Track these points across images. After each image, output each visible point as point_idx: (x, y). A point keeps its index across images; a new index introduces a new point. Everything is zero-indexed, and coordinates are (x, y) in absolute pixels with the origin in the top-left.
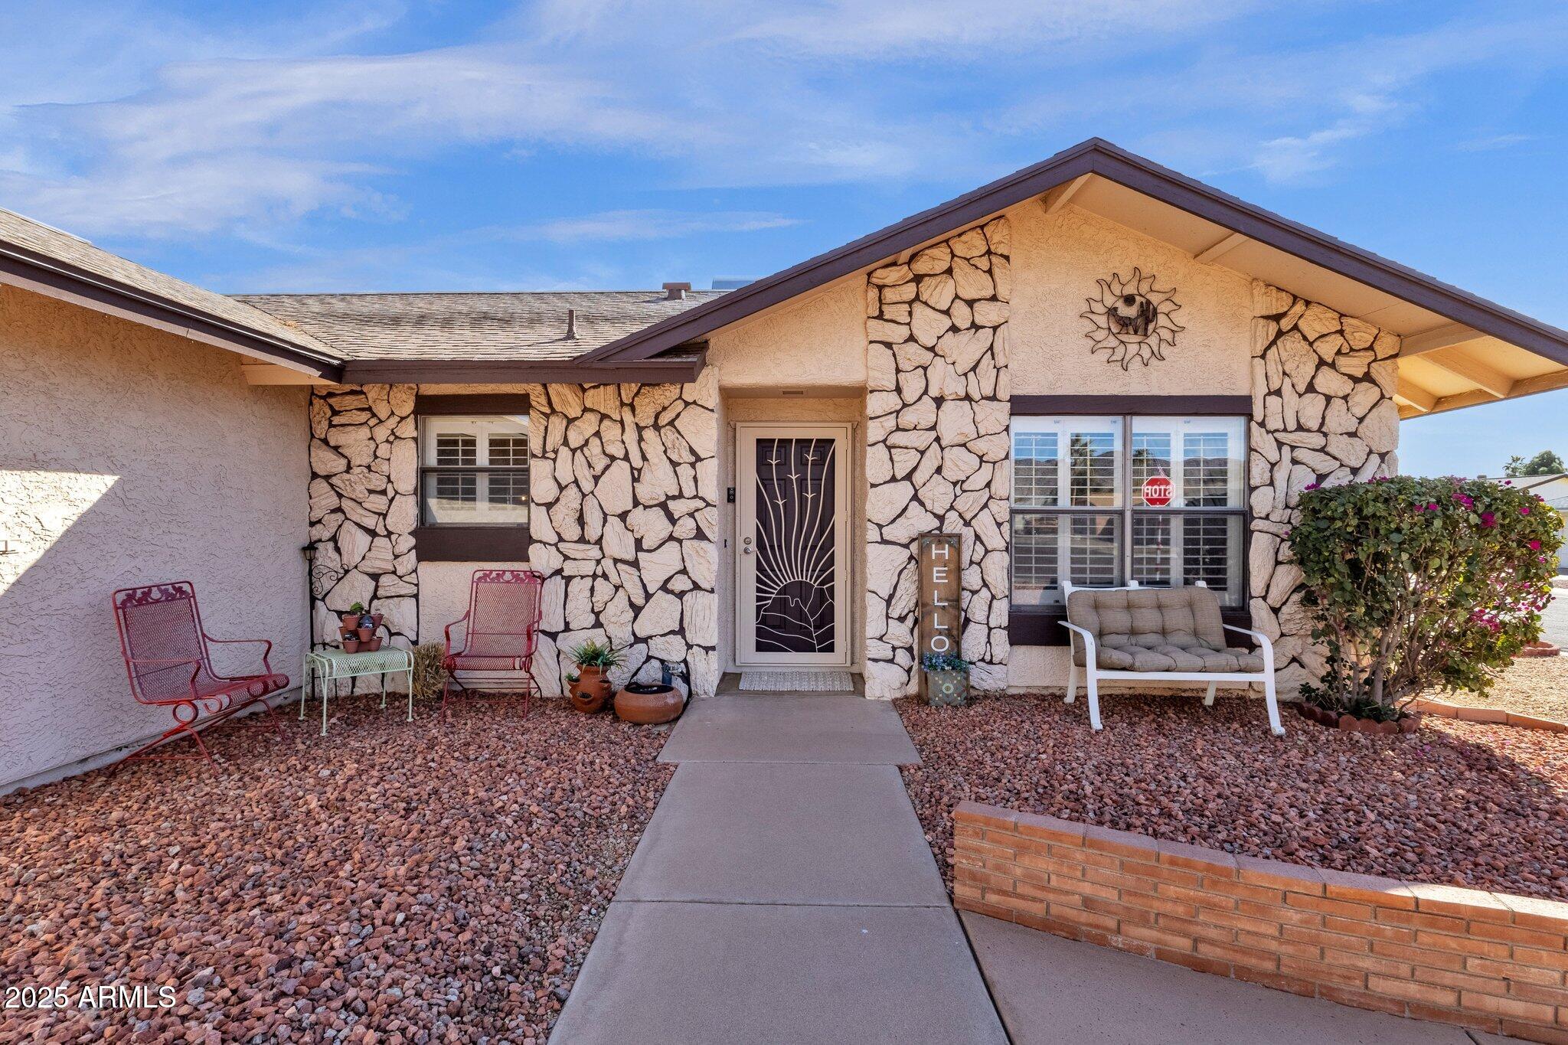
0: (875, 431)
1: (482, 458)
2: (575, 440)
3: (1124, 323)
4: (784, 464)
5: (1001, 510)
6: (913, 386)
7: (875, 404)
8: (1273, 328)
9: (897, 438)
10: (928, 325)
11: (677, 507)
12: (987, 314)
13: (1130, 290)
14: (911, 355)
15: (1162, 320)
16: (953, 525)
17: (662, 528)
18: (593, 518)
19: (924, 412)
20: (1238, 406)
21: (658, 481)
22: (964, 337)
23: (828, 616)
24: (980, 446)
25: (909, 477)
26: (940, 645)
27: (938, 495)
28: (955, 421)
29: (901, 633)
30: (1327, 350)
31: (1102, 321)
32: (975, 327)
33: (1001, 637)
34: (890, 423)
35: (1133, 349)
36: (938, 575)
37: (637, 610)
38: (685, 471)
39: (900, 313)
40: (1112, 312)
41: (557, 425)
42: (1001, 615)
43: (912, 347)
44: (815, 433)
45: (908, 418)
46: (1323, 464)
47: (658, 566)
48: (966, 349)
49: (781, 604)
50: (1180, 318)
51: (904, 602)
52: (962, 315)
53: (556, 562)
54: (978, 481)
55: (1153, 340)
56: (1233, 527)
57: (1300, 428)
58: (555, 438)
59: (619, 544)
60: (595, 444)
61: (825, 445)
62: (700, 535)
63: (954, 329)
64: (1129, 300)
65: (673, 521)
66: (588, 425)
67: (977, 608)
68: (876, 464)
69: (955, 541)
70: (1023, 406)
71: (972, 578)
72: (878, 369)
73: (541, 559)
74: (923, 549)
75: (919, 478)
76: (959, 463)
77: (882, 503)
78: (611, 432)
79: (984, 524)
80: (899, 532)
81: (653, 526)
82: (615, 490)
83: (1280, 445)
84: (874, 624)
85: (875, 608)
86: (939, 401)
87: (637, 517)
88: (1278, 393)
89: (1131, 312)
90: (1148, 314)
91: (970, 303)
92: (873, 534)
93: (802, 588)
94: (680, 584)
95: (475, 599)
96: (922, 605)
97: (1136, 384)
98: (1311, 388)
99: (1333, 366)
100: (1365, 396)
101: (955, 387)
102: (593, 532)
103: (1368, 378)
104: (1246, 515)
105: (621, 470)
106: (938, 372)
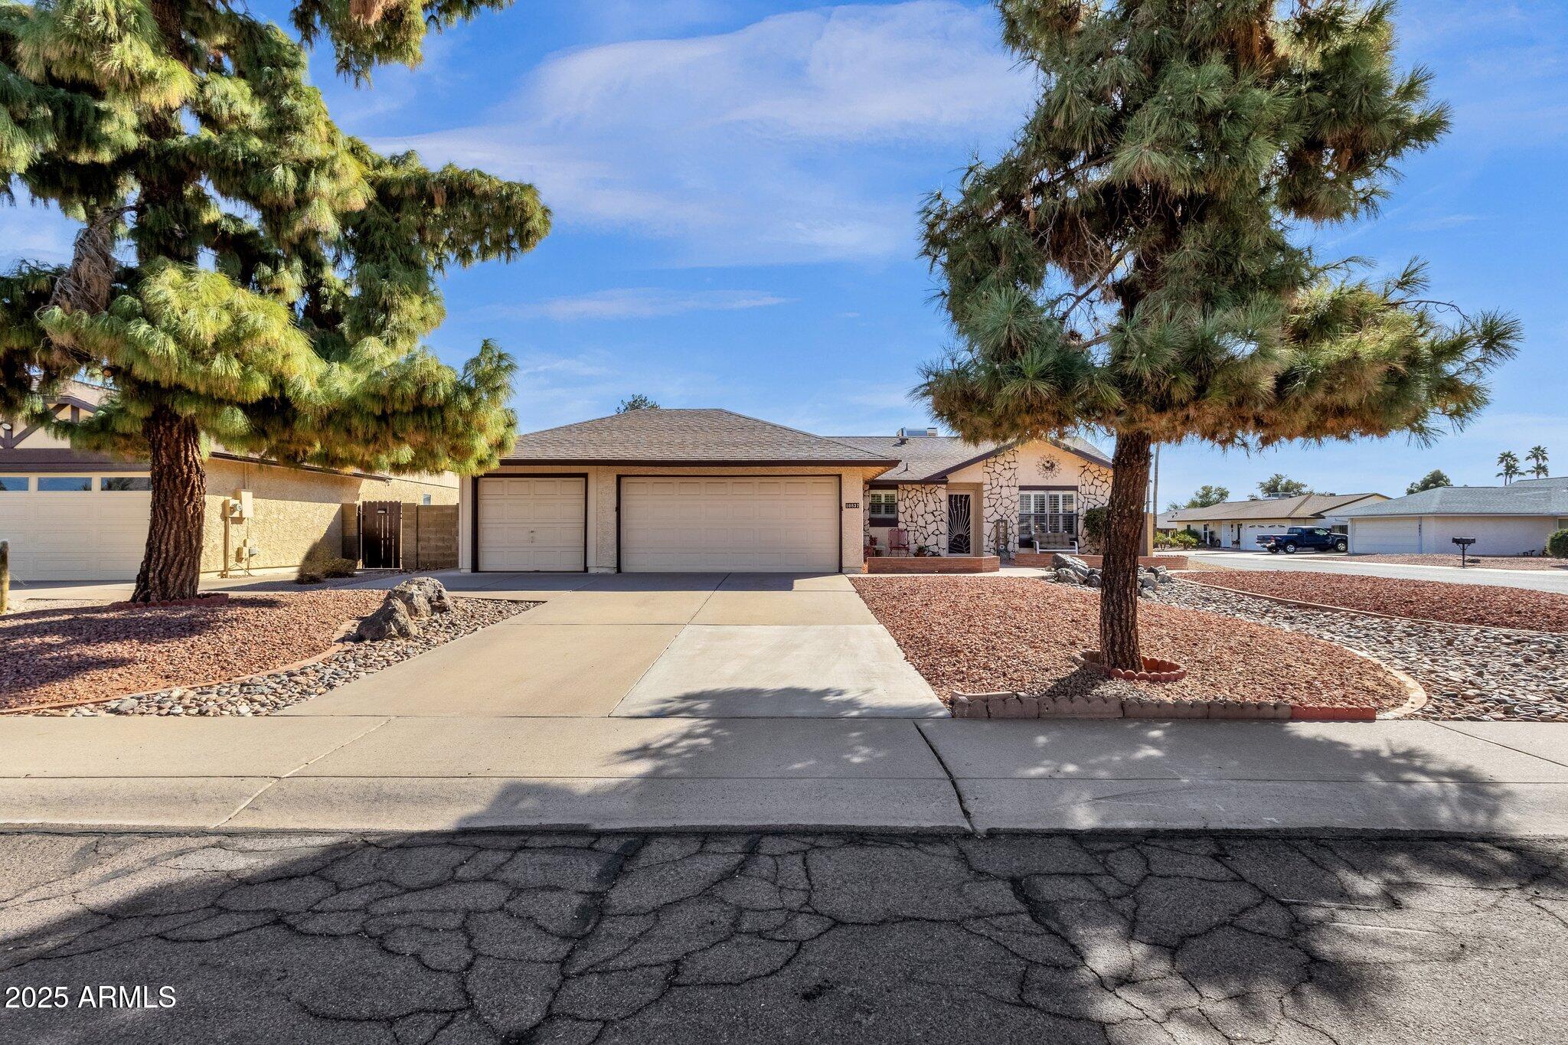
0: (985, 494)
1: (883, 500)
2: (910, 497)
3: (1047, 467)
4: (956, 502)
5: (1017, 514)
6: (995, 483)
7: (985, 488)
8: (1083, 469)
9: (991, 496)
10: (998, 468)
11: (936, 513)
12: (1013, 465)
13: (1048, 459)
14: (994, 476)
15: (1056, 467)
16: (1005, 517)
17: (933, 518)
18: (915, 516)
19: (997, 490)
20: (1075, 488)
21: (931, 507)
22: (1007, 471)
23: (969, 543)
24: (1012, 498)
25: (994, 506)
26: (1002, 547)
27: (1001, 510)
28: (1005, 492)
29: (992, 544)
30: (1096, 474)
31: (1041, 467)
32: (1010, 469)
33: (1017, 546)
34: (989, 492)
35: (1049, 474)
36: (1001, 530)
37: (926, 539)
38: (938, 504)
39: (992, 465)
40: (1044, 465)
41: (906, 493)
42: (1017, 540)
43: (995, 474)
44: (964, 493)
45: (994, 491)
46: (1095, 503)
47: (931, 528)
48: (1008, 474)
49: (955, 540)
50: (1060, 467)
51: (993, 537)
52: (1007, 466)
53: (906, 527)
54: (1011, 507)
55: (1054, 472)
56: (1075, 518)
57: (1090, 493)
58: (905, 495)
59: (921, 522)
60: (915, 498)
61: (967, 497)
62: (942, 520)
63: (1005, 469)
64: (1048, 462)
65: (935, 517)
66: (913, 493)
67: (1011, 538)
68: (986, 502)
69: (1006, 522)
70: (1022, 488)
71: (1010, 531)
72: (986, 479)
73: (901, 526)
74: (997, 523)
75: (996, 506)
76: (1007, 502)
77: (987, 512)
78: (919, 494)
79: (1013, 517)
80: (992, 519)
81: (930, 518)
82: (920, 509)
83: (1085, 498)
84: (985, 543)
85: (986, 539)
86: (1001, 487)
87: (926, 516)
88: (1084, 485)
89: (1048, 465)
90: (1053, 465)
91: (1009, 463)
92: (984, 520)
93: (960, 536)
94: (937, 532)
96: (997, 537)
97: (1050, 482)
98: (1092, 484)
99: (1097, 479)
101: (1005, 483)
102: (915, 519)
104: (1077, 515)
105: (922, 503)
106: (1001, 479)
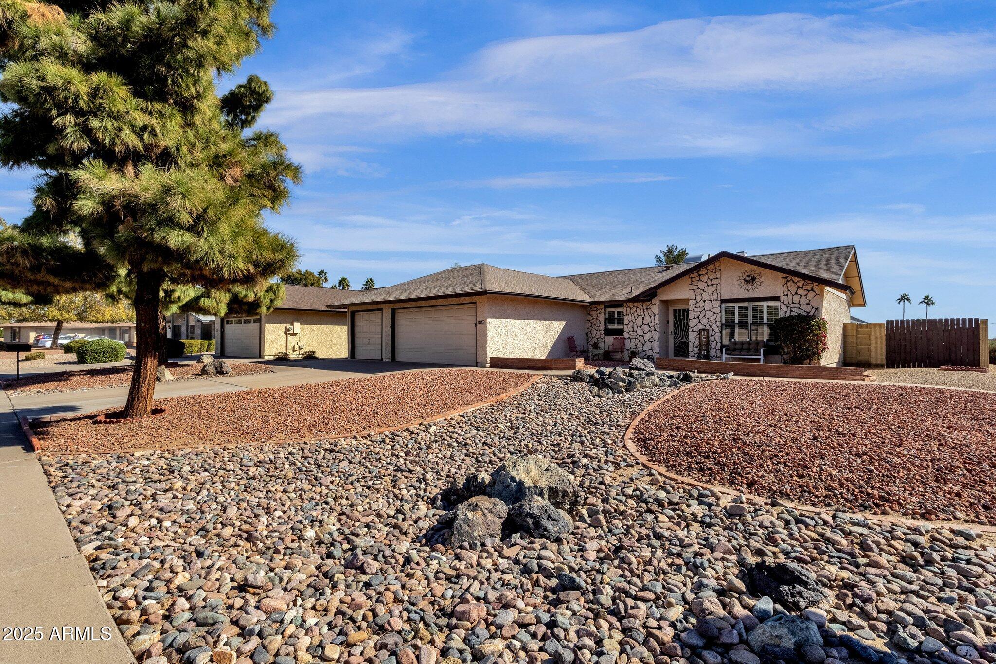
0: (691, 308)
1: (616, 316)
2: (632, 312)
3: (747, 282)
5: (719, 324)
6: (699, 298)
7: (691, 302)
8: (786, 280)
9: (696, 309)
10: (702, 285)
11: (651, 325)
12: (715, 282)
13: (749, 274)
14: (698, 292)
15: (757, 280)
16: (708, 327)
17: (648, 329)
18: (635, 327)
19: (701, 304)
20: (777, 298)
21: (647, 320)
22: (710, 287)
24: (714, 310)
25: (698, 317)
26: (704, 353)
27: (704, 321)
28: (708, 305)
29: (696, 350)
30: (801, 284)
31: (743, 281)
32: (713, 285)
33: (718, 351)
34: (694, 306)
35: (750, 287)
36: (703, 338)
37: (643, 345)
38: (652, 317)
39: (696, 283)
40: (744, 279)
41: (629, 309)
42: (719, 347)
43: (699, 290)
44: (686, 308)
45: (698, 305)
46: (800, 311)
47: (647, 336)
48: (710, 290)
49: (678, 346)
50: (762, 279)
51: (697, 344)
52: (709, 283)
53: (628, 336)
54: (713, 318)
55: (755, 285)
57: (793, 303)
58: (628, 312)
59: (640, 332)
60: (635, 313)
61: (688, 311)
62: (655, 330)
63: (708, 285)
64: (749, 276)
65: (650, 327)
66: (634, 309)
67: (713, 345)
68: (691, 315)
69: (707, 331)
70: (723, 301)
71: (712, 339)
72: (691, 295)
73: (626, 335)
74: (700, 333)
75: (700, 318)
76: (709, 314)
77: (692, 323)
78: (638, 310)
79: (714, 327)
80: (696, 329)
81: (646, 328)
82: (639, 322)
83: (787, 307)
84: (691, 349)
85: (691, 345)
86: (704, 301)
87: (643, 327)
88: (787, 295)
89: (748, 279)
90: (754, 279)
91: (712, 280)
92: (690, 330)
93: (684, 343)
94: (651, 340)
95: (614, 342)
96: (701, 345)
97: (751, 295)
98: (796, 293)
99: (802, 288)
100: (811, 294)
101: (708, 298)
102: (635, 330)
103: (812, 290)
105: (640, 318)
106: (704, 295)
